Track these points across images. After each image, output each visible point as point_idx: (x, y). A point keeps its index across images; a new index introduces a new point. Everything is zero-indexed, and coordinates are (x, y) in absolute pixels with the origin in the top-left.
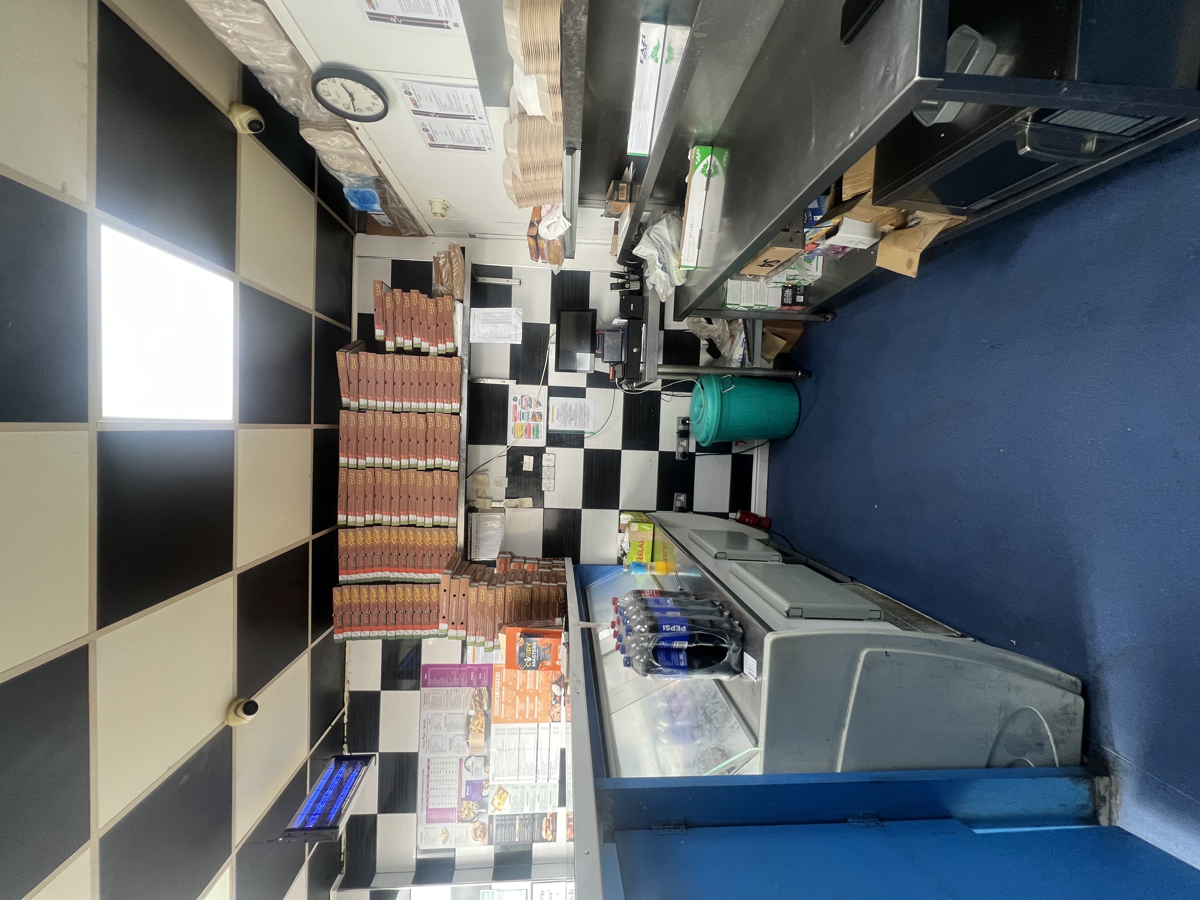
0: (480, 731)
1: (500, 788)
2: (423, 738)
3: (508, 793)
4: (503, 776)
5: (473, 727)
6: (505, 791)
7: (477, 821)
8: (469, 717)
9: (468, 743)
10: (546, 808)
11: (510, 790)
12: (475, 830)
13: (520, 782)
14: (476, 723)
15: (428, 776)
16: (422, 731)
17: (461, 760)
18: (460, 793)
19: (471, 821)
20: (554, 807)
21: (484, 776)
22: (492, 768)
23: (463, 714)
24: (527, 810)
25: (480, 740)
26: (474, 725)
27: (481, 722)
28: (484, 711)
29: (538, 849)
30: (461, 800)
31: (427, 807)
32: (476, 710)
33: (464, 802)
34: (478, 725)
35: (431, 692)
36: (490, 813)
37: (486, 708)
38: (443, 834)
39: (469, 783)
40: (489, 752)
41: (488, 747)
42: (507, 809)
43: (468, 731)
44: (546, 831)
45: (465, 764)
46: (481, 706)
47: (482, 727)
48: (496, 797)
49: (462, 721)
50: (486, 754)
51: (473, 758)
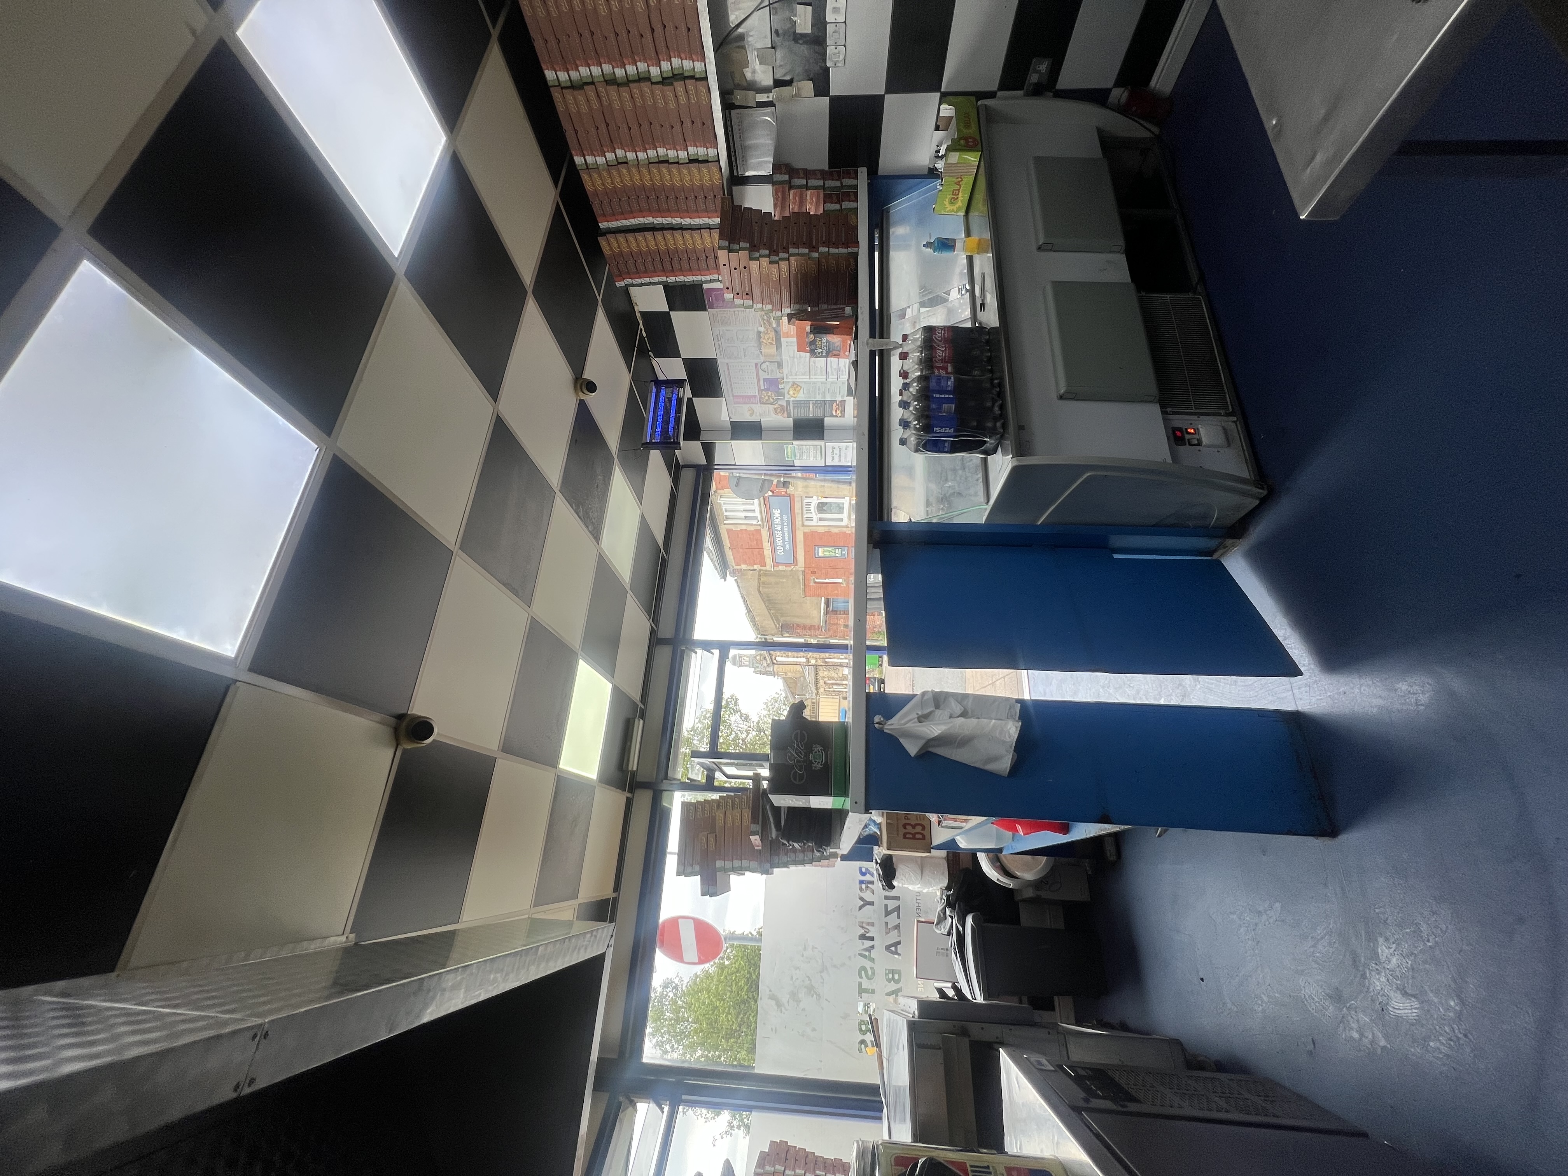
0: (772, 344)
1: (794, 383)
2: (719, 349)
3: (801, 387)
4: (796, 375)
5: (764, 341)
6: (798, 386)
7: (777, 403)
8: (759, 333)
9: (761, 352)
10: (836, 397)
11: (802, 385)
12: (775, 409)
13: (811, 380)
14: (766, 338)
15: (729, 375)
16: (717, 343)
17: (756, 365)
18: (759, 386)
19: (771, 404)
20: (843, 396)
21: (779, 375)
22: (785, 371)
23: (753, 330)
24: (819, 398)
25: (773, 350)
26: (764, 339)
27: (771, 336)
28: (773, 328)
29: (828, 421)
30: (760, 391)
31: (733, 394)
32: (765, 327)
33: (763, 392)
34: (768, 339)
35: (718, 313)
36: (786, 399)
37: (774, 325)
38: (749, 410)
39: (765, 380)
40: (781, 359)
41: (781, 355)
42: (801, 396)
43: (760, 344)
44: (836, 411)
45: (760, 367)
46: (770, 324)
47: (773, 341)
48: (791, 389)
49: (753, 335)
50: (779, 360)
51: (767, 363)
